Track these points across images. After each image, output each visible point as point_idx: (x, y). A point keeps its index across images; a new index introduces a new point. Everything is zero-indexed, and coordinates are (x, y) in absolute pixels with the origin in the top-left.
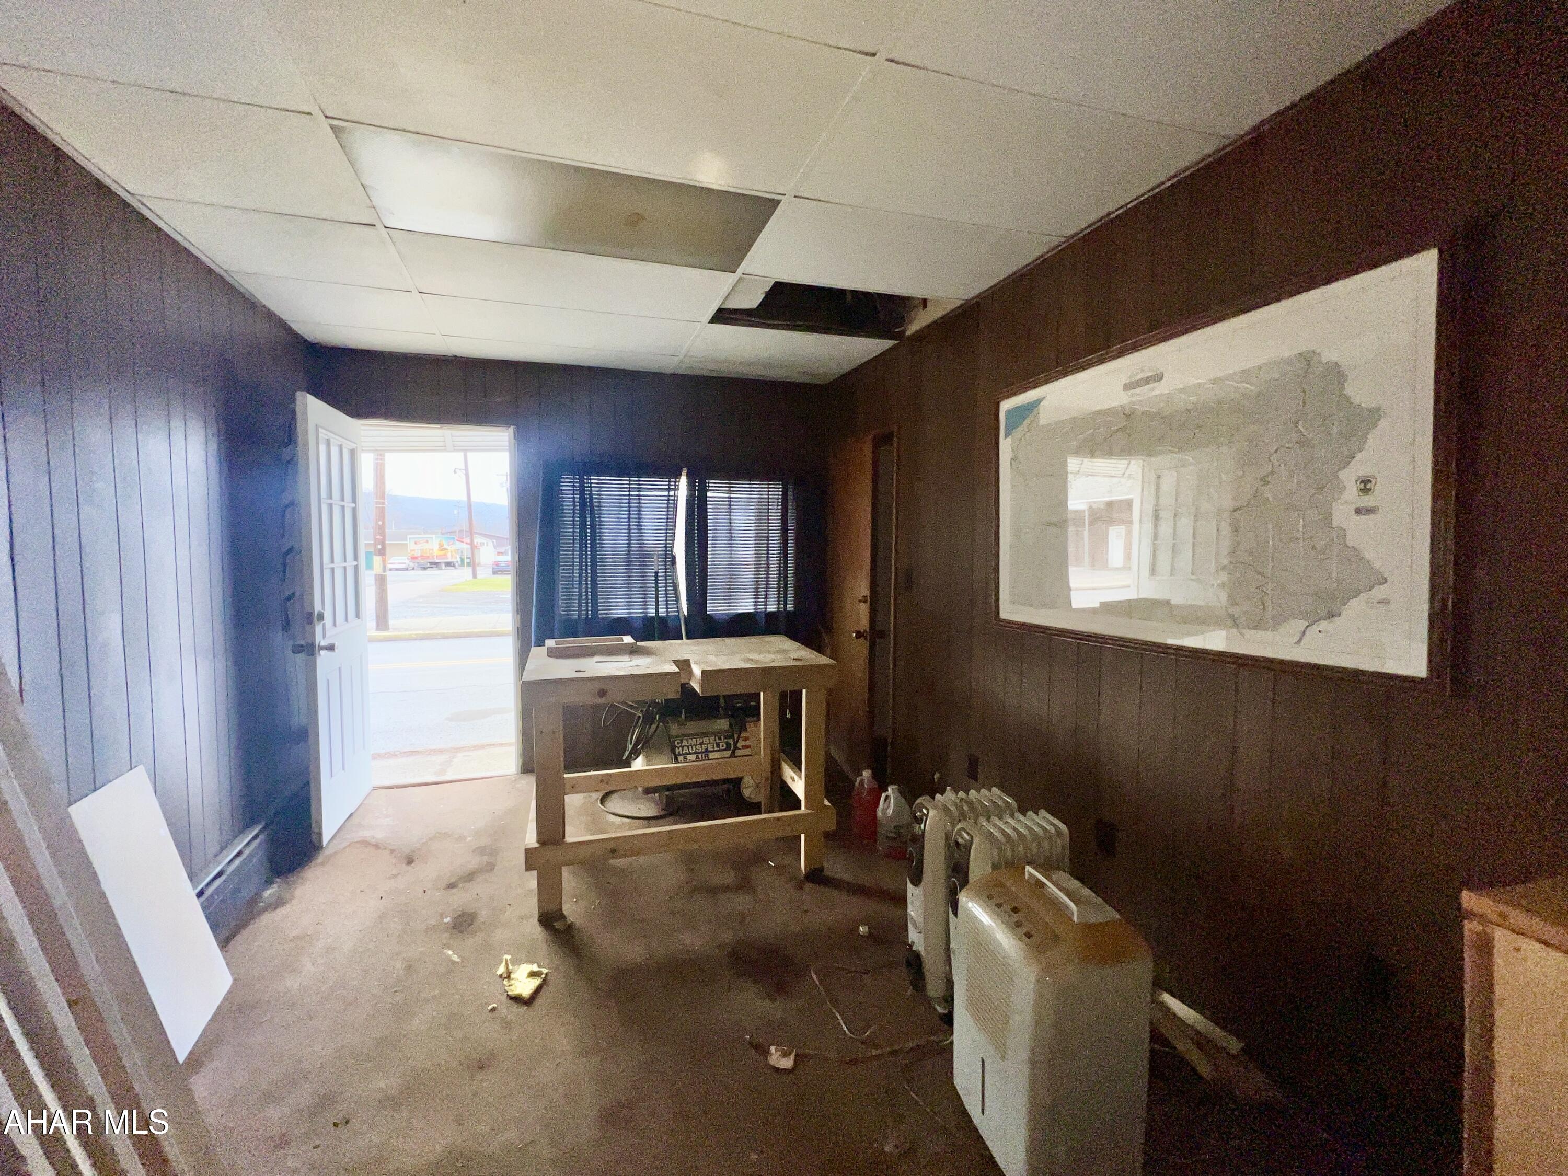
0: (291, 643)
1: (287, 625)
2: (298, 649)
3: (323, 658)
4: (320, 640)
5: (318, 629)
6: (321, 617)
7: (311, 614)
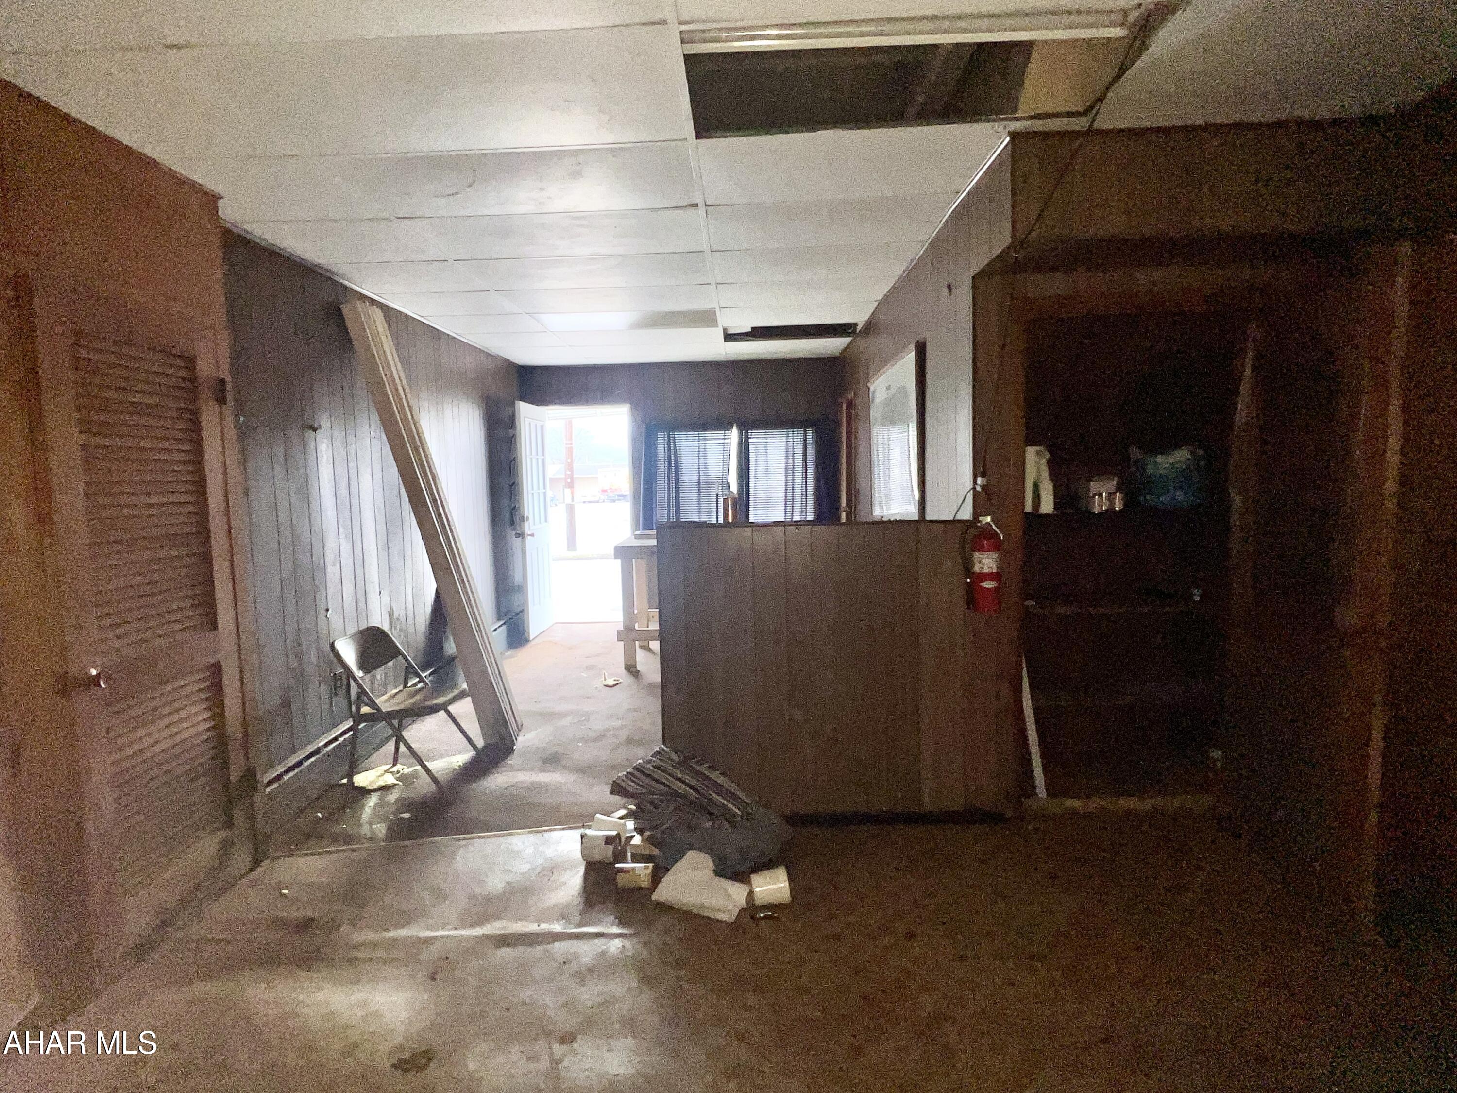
0: (514, 533)
1: (512, 523)
2: (518, 535)
3: (529, 540)
4: (527, 531)
5: (526, 524)
6: (528, 518)
7: (523, 517)
